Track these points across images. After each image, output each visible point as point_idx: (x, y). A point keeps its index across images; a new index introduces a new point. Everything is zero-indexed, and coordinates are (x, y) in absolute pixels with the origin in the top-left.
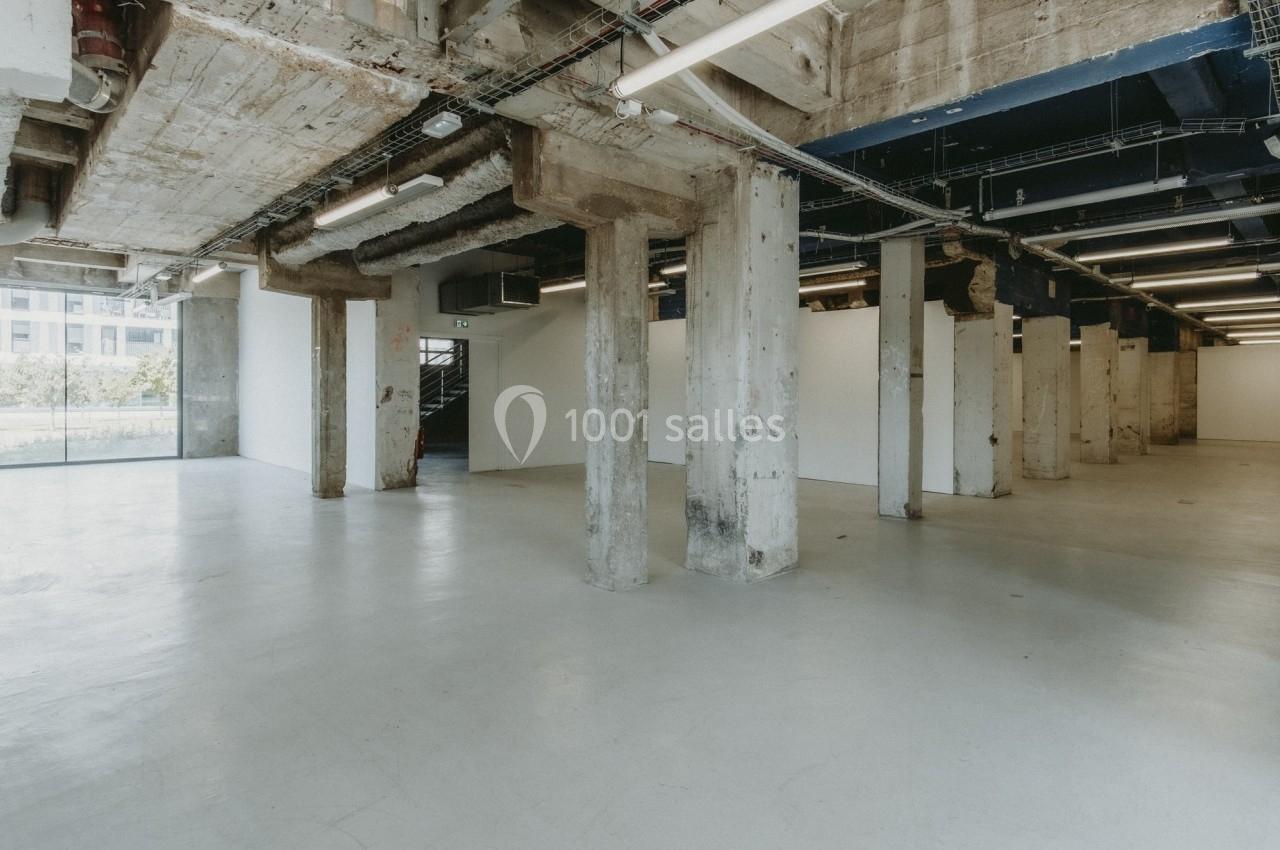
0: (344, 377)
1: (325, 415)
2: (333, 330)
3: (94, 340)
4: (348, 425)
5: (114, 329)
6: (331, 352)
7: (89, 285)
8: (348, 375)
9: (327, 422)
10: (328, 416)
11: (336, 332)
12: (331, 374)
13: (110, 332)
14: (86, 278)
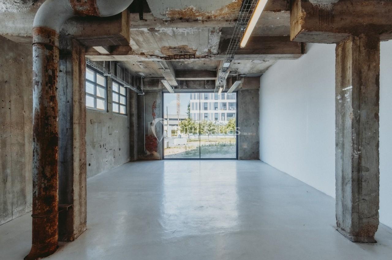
0: (377, 116)
1: (356, 156)
2: (366, 68)
3: (220, 117)
4: (381, 167)
5: (224, 113)
6: (363, 91)
7: (207, 89)
8: (381, 114)
9: (359, 163)
10: (360, 157)
11: (369, 69)
12: (363, 113)
13: (223, 114)
14: (206, 86)
